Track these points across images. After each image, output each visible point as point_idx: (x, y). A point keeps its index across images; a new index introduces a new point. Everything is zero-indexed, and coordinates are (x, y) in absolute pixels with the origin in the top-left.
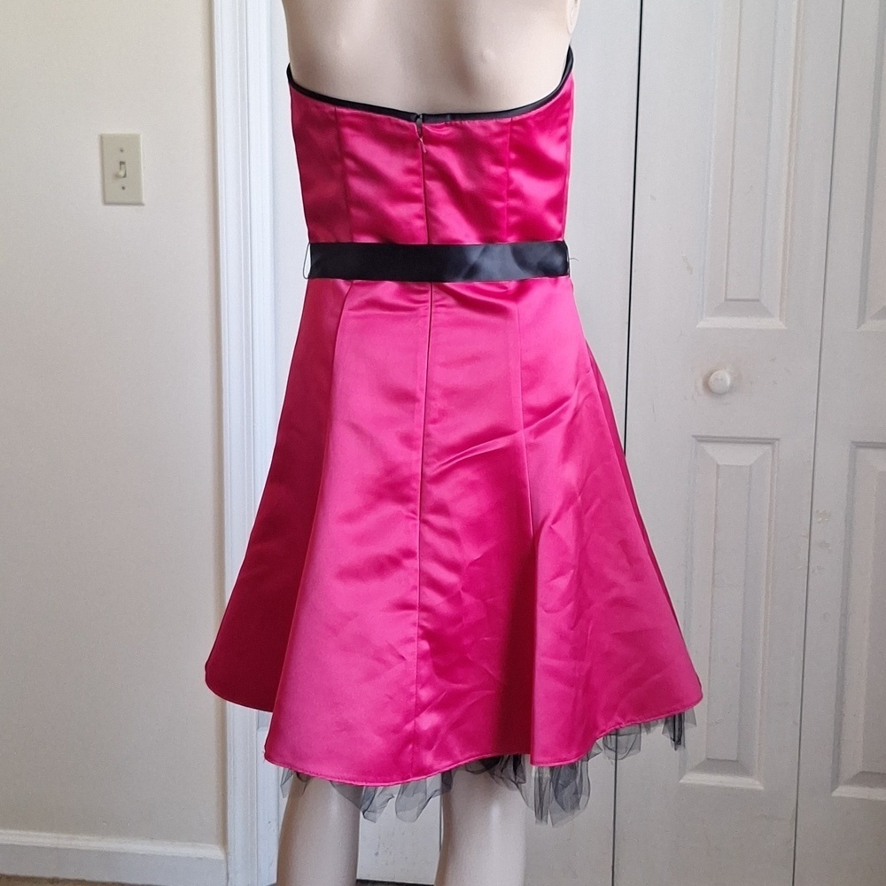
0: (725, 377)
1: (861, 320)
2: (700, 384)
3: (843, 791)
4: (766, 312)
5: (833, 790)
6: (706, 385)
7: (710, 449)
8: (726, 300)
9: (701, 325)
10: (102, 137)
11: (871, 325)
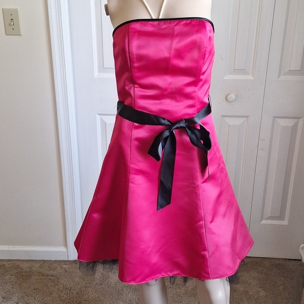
0: (232, 96)
1: (279, 76)
2: (224, 98)
3: (264, 222)
4: (247, 74)
5: (261, 222)
6: (226, 99)
7: (227, 119)
8: (234, 69)
9: (225, 78)
10: (3, 9)
11: (283, 78)
